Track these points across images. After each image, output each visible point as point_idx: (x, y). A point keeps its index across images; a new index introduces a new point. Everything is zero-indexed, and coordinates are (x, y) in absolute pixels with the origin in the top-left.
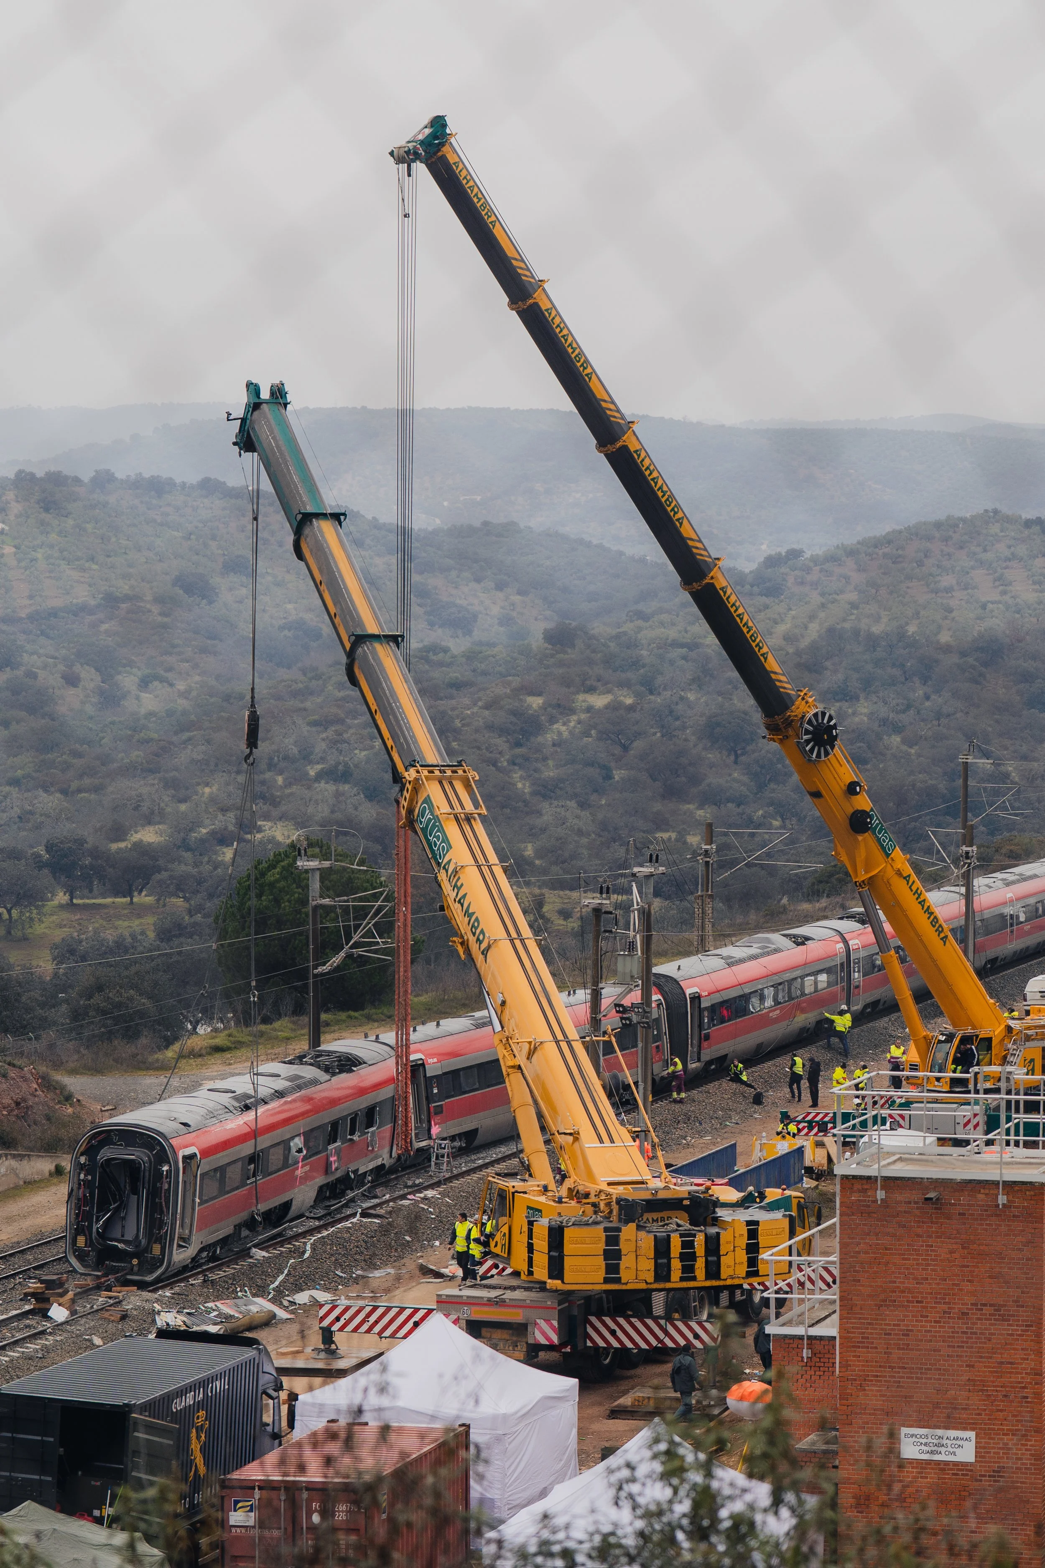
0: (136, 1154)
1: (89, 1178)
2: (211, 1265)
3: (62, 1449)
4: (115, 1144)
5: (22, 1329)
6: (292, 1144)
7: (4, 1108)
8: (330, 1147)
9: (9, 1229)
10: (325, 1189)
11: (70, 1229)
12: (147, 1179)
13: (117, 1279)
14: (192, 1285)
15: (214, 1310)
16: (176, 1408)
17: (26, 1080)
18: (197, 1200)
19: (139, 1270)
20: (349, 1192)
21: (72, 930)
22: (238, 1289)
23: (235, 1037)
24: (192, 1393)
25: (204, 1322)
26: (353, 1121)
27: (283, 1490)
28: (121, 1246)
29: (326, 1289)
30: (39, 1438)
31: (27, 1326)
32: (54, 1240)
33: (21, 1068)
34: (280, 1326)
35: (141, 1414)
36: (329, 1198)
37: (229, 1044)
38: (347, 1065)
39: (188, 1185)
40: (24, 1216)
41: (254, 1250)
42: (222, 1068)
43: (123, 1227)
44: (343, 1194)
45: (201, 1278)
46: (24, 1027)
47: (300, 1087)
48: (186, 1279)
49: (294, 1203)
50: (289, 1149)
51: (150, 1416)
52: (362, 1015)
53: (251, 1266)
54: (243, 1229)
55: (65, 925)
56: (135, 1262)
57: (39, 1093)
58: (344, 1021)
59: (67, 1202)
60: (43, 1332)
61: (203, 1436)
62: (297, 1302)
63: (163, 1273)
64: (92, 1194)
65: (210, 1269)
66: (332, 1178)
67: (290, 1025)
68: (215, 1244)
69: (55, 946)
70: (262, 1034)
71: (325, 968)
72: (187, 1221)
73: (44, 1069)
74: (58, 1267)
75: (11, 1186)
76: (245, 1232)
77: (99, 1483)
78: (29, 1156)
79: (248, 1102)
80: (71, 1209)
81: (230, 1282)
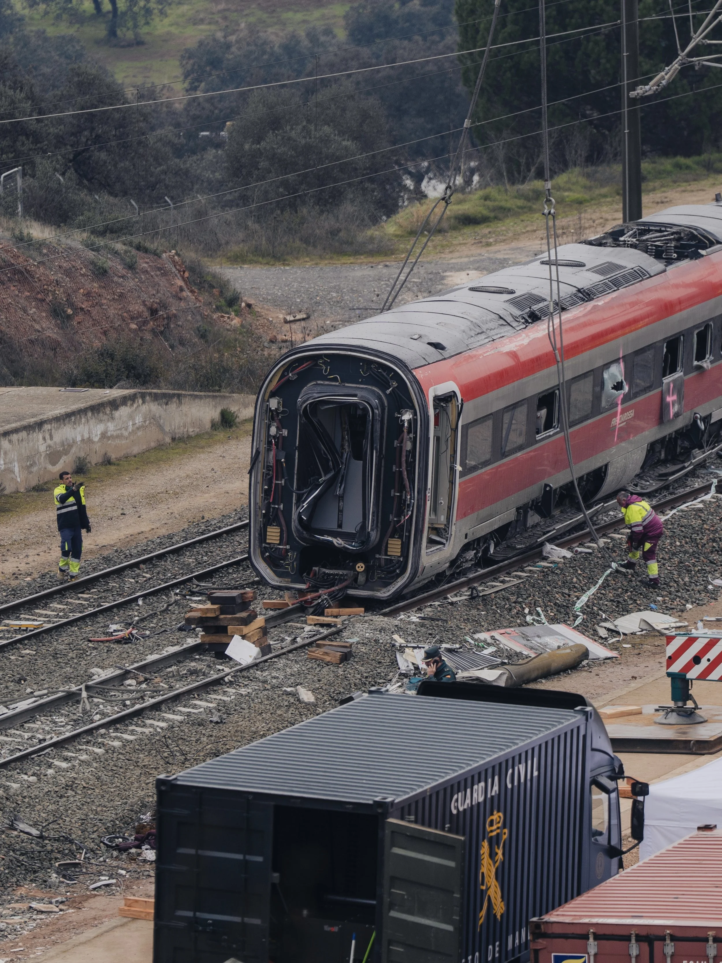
0: (359, 393)
1: (285, 432)
2: (482, 571)
3: (276, 875)
4: (325, 378)
5: (185, 676)
6: (606, 376)
7: (132, 318)
8: (668, 380)
9: (153, 514)
10: (658, 447)
11: (256, 515)
12: (377, 434)
13: (332, 596)
14: (452, 604)
15: (489, 645)
16: (457, 808)
17: (165, 273)
18: (459, 468)
19: (367, 580)
20: (696, 451)
21: (213, 27)
22: (527, 611)
23: (495, 200)
24: (482, 784)
25: (475, 665)
26: (702, 337)
27: (633, 941)
28: (338, 542)
29: (667, 610)
30: (240, 857)
31: (194, 672)
32: (228, 532)
33: (157, 254)
34: (595, 670)
35: (402, 819)
36: (664, 462)
37: (485, 212)
38: (691, 246)
39: (443, 441)
40: (176, 494)
41: (549, 547)
42: (475, 250)
43: (341, 511)
44: (687, 455)
45: (466, 593)
46: (153, 187)
47: (617, 284)
48: (442, 595)
49: (610, 470)
50: (602, 384)
51: (416, 822)
52: (698, 163)
53: (545, 573)
54: (531, 513)
55: (202, 21)
56: (360, 567)
57: (186, 293)
58: (669, 173)
59: (250, 472)
60: (219, 682)
61: (500, 852)
62: (621, 630)
63: (406, 586)
64: (290, 459)
65: (481, 578)
66: (668, 430)
67: (583, 181)
68: (485, 539)
69: (189, 55)
70: (537, 195)
71: (648, 89)
72: (443, 501)
73: (193, 255)
74: (236, 576)
75: (153, 444)
76: (533, 519)
77: (336, 929)
78: (179, 396)
79: (535, 307)
80: (256, 483)
81: (513, 598)
